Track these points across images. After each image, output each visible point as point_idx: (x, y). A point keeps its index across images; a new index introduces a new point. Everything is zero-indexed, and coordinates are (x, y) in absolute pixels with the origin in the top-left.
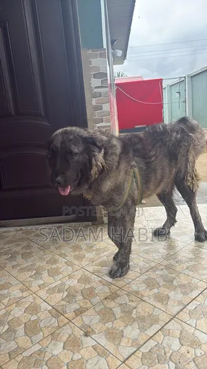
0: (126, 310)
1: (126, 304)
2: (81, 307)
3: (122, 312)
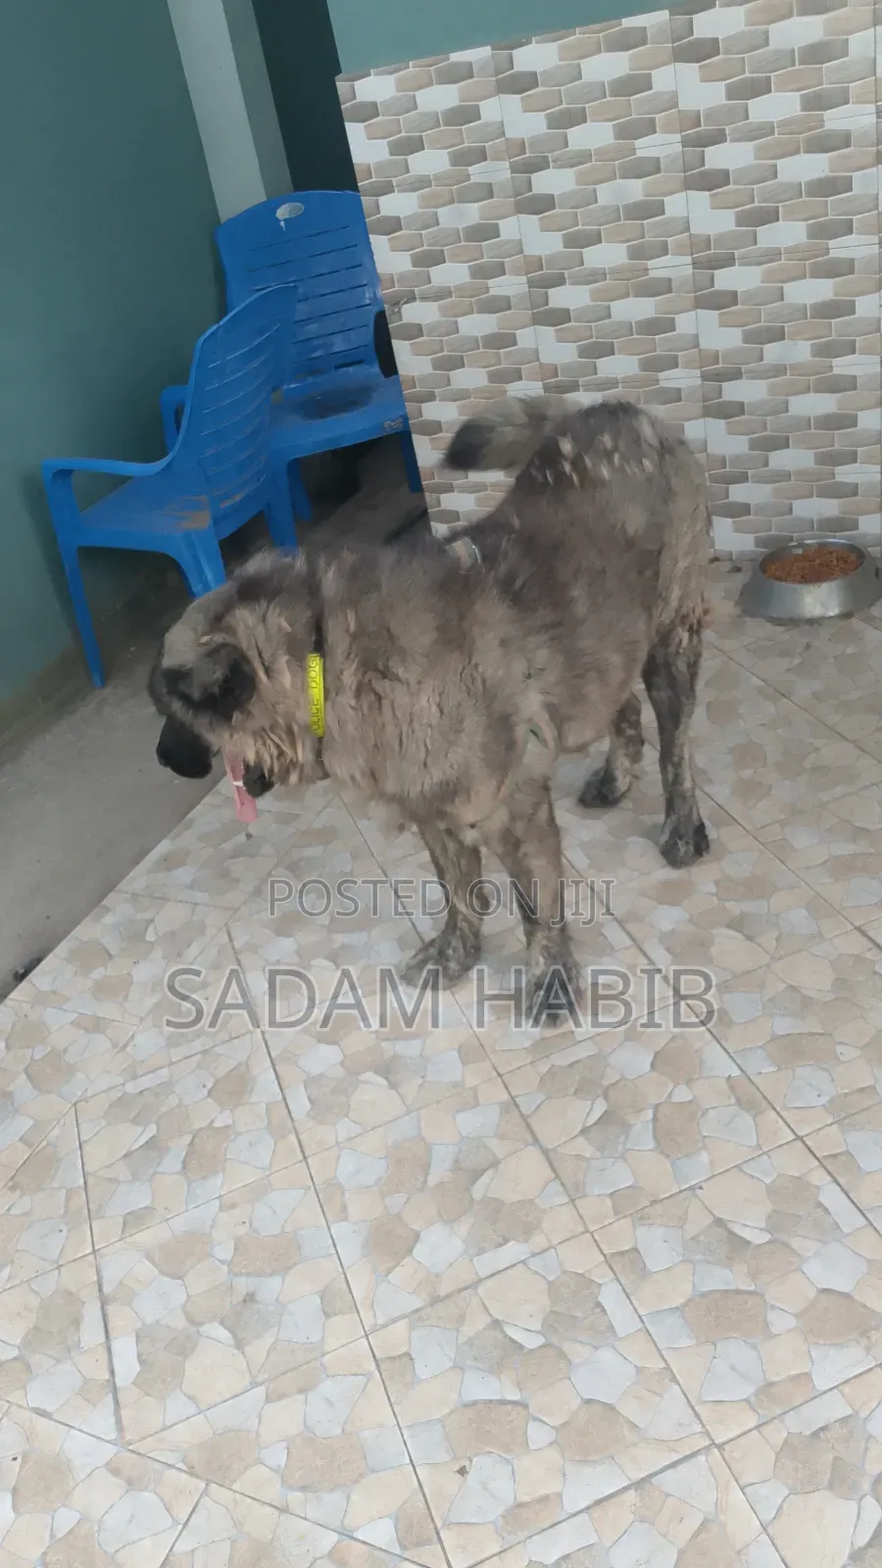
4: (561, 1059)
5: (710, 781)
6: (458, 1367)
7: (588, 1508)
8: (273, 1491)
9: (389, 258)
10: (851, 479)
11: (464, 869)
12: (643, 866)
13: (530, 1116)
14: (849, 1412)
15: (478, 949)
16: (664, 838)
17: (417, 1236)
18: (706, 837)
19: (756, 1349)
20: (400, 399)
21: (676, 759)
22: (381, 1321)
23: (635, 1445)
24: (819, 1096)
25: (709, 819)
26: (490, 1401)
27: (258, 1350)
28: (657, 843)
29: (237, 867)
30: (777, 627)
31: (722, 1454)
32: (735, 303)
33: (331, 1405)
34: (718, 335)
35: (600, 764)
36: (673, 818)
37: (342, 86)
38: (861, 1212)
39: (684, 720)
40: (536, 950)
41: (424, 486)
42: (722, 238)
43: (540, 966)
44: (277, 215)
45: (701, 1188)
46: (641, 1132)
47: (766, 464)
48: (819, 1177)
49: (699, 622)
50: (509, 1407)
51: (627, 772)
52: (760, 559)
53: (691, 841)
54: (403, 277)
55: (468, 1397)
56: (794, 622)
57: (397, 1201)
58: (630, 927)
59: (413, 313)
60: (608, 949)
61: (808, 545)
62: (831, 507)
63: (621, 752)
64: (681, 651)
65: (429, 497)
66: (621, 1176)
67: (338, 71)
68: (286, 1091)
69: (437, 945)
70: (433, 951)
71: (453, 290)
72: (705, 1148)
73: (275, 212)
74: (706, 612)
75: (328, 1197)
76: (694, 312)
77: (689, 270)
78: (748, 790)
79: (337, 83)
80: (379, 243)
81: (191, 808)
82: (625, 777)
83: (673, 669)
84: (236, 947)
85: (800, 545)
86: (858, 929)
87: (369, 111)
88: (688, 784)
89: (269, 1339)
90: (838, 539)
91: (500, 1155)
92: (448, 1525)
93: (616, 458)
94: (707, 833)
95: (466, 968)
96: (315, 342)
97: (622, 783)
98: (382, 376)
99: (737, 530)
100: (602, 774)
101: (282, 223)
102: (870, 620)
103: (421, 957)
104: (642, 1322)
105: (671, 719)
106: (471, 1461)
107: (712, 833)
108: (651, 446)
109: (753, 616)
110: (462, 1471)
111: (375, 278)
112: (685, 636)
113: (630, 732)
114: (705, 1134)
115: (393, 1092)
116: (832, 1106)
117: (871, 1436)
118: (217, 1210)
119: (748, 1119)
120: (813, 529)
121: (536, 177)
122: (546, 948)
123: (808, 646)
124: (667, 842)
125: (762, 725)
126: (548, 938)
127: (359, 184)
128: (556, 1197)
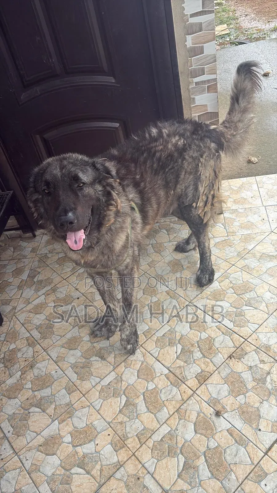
0: (258, 377)
1: (256, 366)
2: (202, 371)
3: (254, 380)
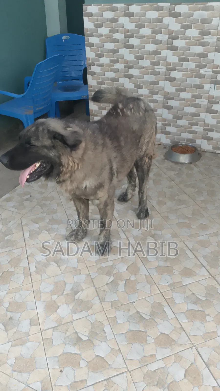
4: (104, 265)
5: (151, 199)
6: (65, 343)
7: (93, 385)
8: (9, 371)
9: (89, 53)
10: (196, 130)
11: (85, 213)
12: (132, 218)
13: (93, 279)
14: (165, 366)
15: (86, 233)
16: (138, 212)
17: (59, 307)
18: (148, 213)
19: (142, 346)
20: (87, 91)
21: (142, 191)
22: (45, 329)
23: (108, 369)
24: (168, 282)
25: (150, 209)
26: (72, 353)
27: (11, 332)
28: (136, 213)
29: (26, 203)
30: (173, 164)
31: (130, 373)
32: (175, 81)
33: (29, 349)
34: (169, 88)
35: (125, 191)
36: (140, 207)
37: (84, 7)
38: (174, 314)
39: (145, 181)
40: (102, 236)
41: (90, 114)
42: (174, 64)
43: (102, 240)
44: (62, 38)
45: (134, 303)
46: (121, 286)
47: (176, 123)
48: (165, 304)
49: (151, 156)
50: (76, 355)
51: (131, 193)
52: (171, 146)
53: (144, 213)
54: (93, 59)
55: (66, 352)
56: (177, 163)
57: (55, 297)
58: (126, 233)
59: (93, 69)
60: (120, 238)
61: (183, 144)
62: (190, 136)
63: (130, 188)
64: (146, 163)
65: (91, 117)
66: (114, 297)
67: (84, 3)
68: (30, 264)
69: (75, 231)
70: (74, 233)
71: (105, 64)
72: (137, 292)
73: (62, 37)
74: (154, 154)
75: (37, 294)
76: (164, 81)
77: (165, 70)
78: (160, 203)
79: (83, 6)
80: (88, 49)
81: (16, 187)
82: (130, 195)
83: (143, 168)
84: (23, 224)
85: (181, 144)
86: (183, 241)
87: (90, 15)
88: (145, 199)
89: (14, 330)
90: (191, 144)
91: (84, 288)
92: (55, 385)
93: (133, 110)
94: (149, 212)
95: (83, 238)
96: (67, 72)
97: (129, 196)
98: (83, 84)
99: (166, 138)
100: (124, 193)
101: (63, 40)
102: (196, 165)
103: (71, 234)
104: (115, 336)
105: (142, 181)
106: (64, 369)
107: (150, 212)
108: (143, 109)
109: (167, 160)
110: (61, 371)
111: (85, 58)
112: (147, 160)
113: (133, 183)
114: (137, 289)
115: (58, 268)
116: (170, 285)
117: (169, 373)
118: (6, 294)
119: (149, 286)
120: (185, 141)
121: (130, 39)
122: (105, 235)
123: (180, 169)
124: (138, 213)
125: (166, 187)
126: (106, 233)
127: (85, 33)
128: (97, 300)
